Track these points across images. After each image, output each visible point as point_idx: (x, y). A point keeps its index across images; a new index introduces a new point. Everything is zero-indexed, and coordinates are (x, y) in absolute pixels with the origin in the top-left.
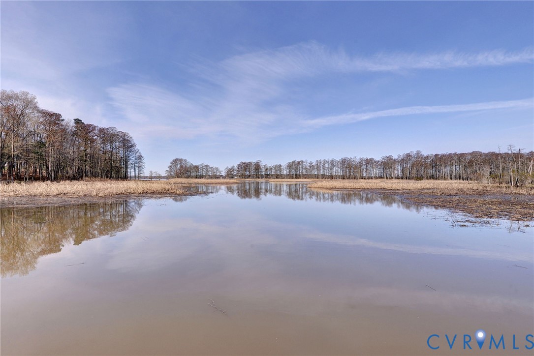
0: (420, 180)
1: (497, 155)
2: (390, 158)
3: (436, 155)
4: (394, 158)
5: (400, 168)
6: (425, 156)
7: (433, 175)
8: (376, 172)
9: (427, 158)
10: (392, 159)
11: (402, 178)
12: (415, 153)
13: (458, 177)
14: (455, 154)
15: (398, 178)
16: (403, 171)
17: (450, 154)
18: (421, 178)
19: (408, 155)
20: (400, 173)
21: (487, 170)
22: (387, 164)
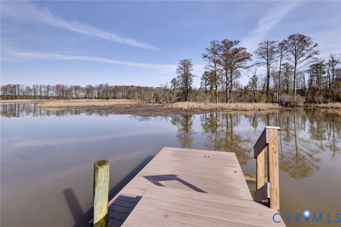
0: (108, 99)
1: (141, 87)
2: (90, 86)
3: (116, 86)
4: (93, 86)
5: (96, 92)
6: (110, 86)
7: (114, 97)
8: (82, 94)
9: (111, 87)
10: (92, 87)
11: (98, 98)
12: (105, 84)
13: (125, 97)
14: (124, 86)
15: (95, 98)
16: (98, 94)
17: (122, 86)
18: (108, 98)
19: (101, 85)
20: (97, 96)
21: (137, 95)
22: (89, 90)
